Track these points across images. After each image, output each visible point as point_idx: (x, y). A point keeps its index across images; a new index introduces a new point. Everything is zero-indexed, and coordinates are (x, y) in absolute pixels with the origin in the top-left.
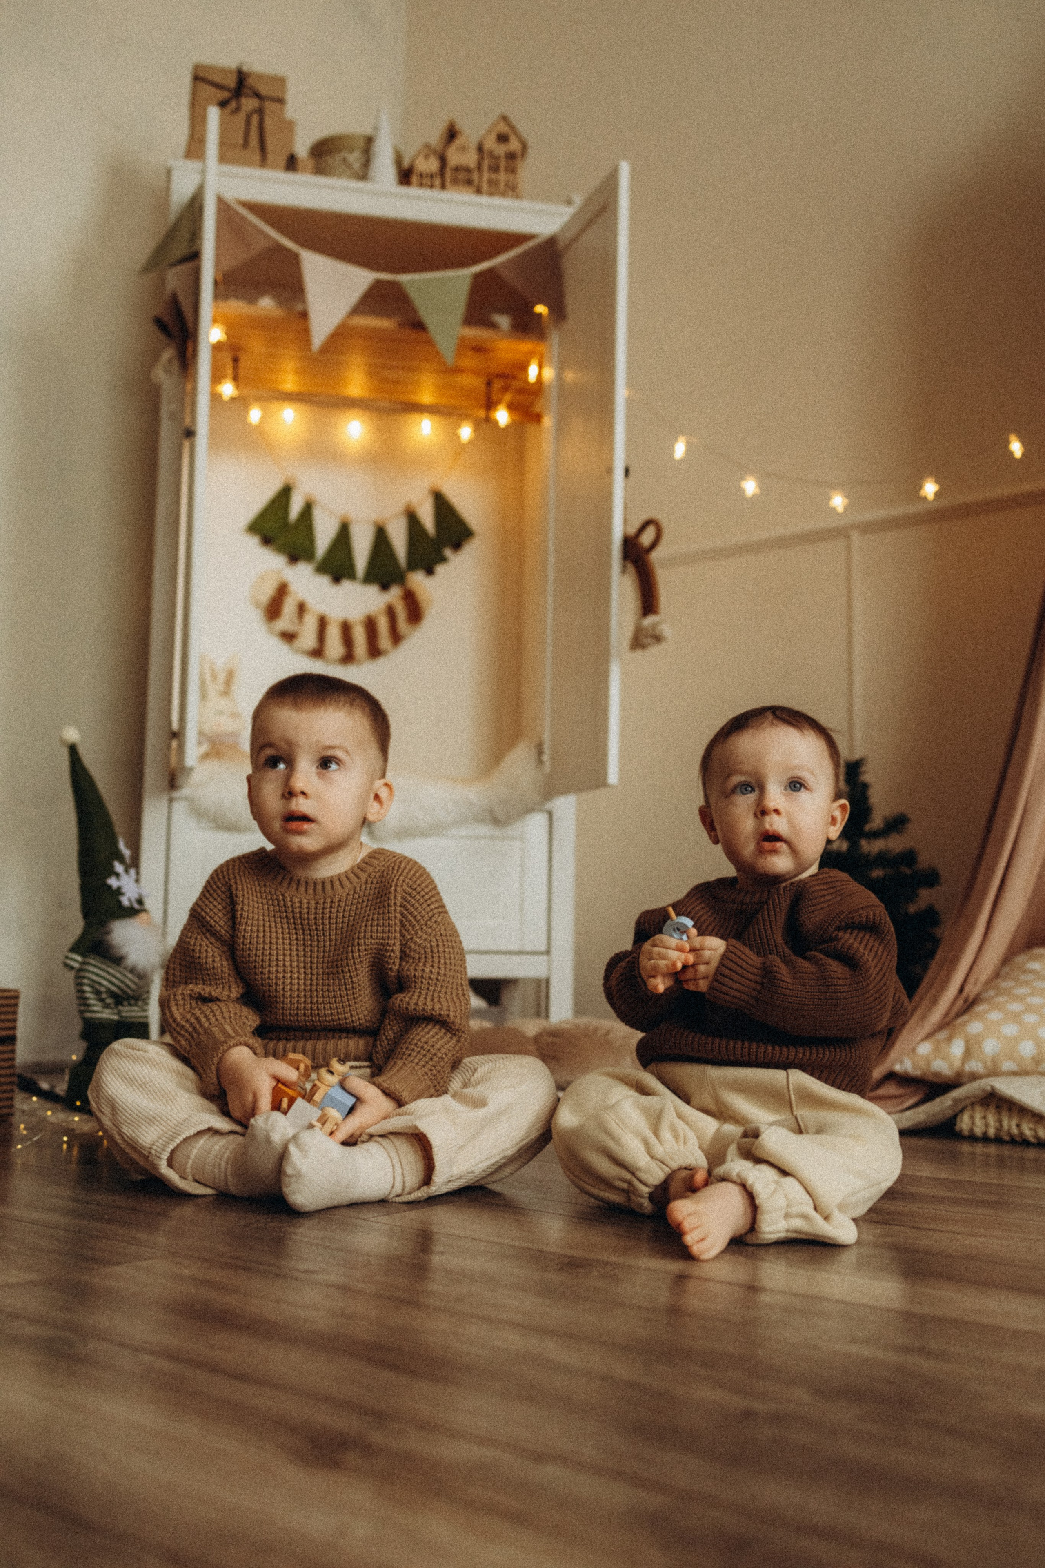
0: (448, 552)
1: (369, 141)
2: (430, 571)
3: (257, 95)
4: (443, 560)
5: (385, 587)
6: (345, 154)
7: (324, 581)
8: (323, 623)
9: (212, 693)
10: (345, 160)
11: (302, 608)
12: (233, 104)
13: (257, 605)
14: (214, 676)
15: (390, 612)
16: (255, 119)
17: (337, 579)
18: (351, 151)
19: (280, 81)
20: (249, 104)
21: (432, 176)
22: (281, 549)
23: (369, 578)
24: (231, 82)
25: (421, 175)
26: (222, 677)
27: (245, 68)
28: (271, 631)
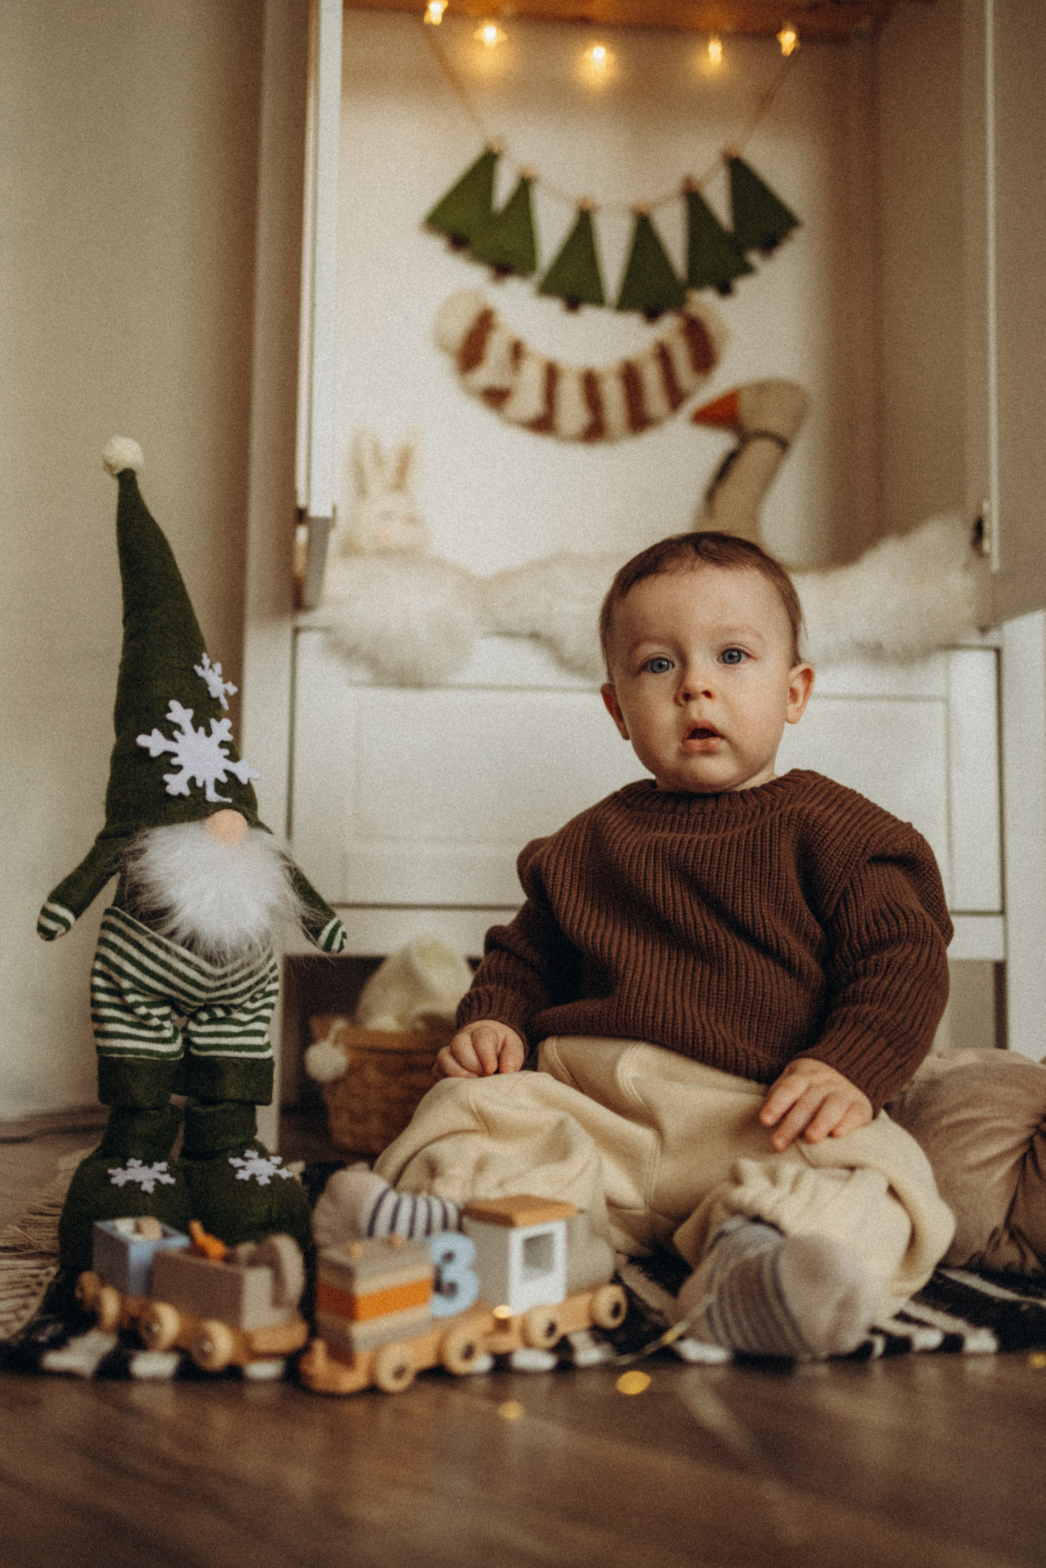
0: (754, 258)
2: (725, 290)
4: (747, 270)
5: (652, 315)
7: (554, 307)
8: (552, 374)
9: (375, 487)
11: (517, 351)
13: (443, 347)
14: (379, 461)
15: (663, 355)
17: (573, 304)
22: (479, 257)
23: (625, 304)
26: (392, 464)
28: (469, 391)
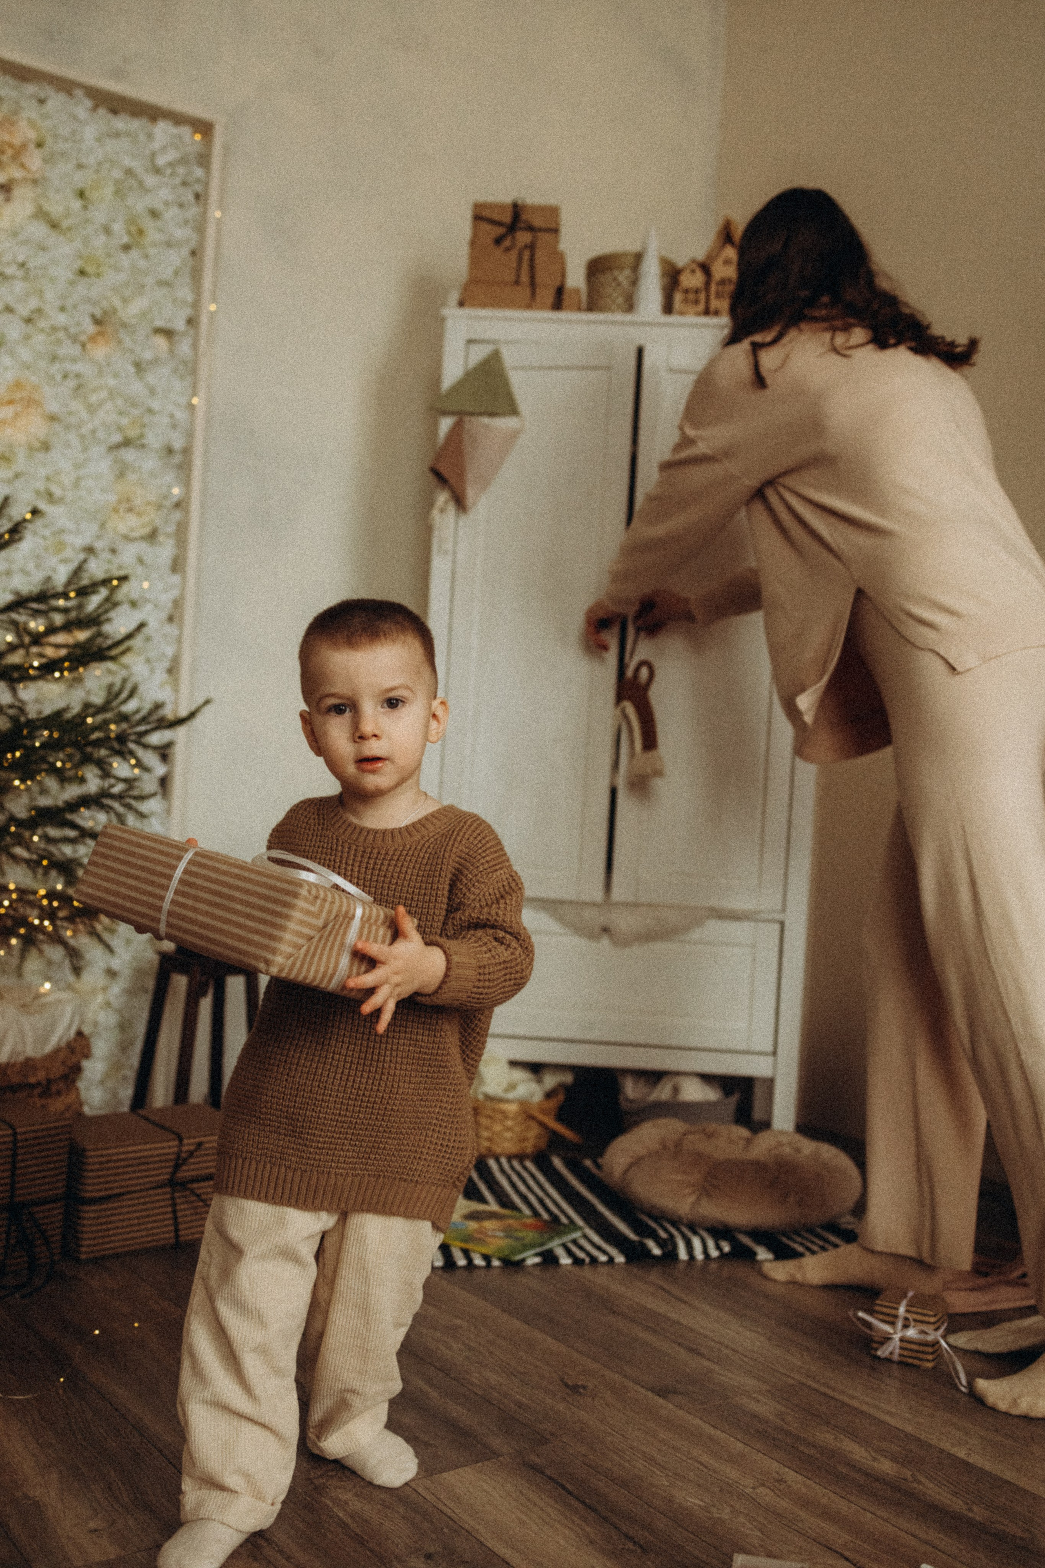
1: (638, 257)
3: (531, 228)
6: (616, 273)
10: (615, 279)
12: (507, 243)
16: (526, 255)
18: (622, 269)
19: (553, 212)
20: (523, 238)
21: (697, 291)
24: (507, 218)
25: (686, 291)
27: (520, 202)
